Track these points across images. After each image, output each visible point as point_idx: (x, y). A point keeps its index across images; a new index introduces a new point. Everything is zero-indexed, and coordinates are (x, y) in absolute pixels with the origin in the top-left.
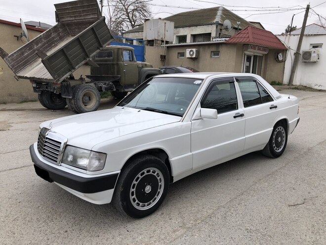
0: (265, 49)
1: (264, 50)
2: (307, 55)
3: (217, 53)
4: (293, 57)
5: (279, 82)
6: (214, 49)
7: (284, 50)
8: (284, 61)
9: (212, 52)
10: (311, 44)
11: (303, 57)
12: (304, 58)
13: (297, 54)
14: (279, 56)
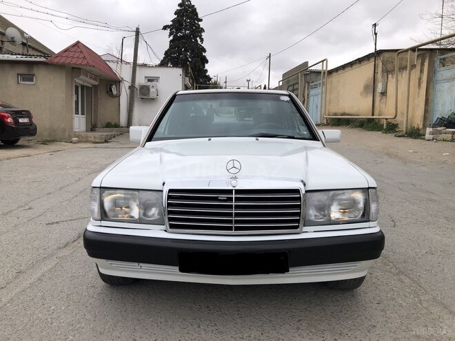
0: (95, 77)
1: (95, 79)
2: (145, 90)
3: (29, 78)
4: (128, 91)
5: (116, 124)
6: (23, 70)
7: (118, 82)
8: (118, 96)
9: (18, 74)
10: (146, 77)
11: (140, 92)
12: (142, 93)
13: (132, 88)
14: (113, 89)
